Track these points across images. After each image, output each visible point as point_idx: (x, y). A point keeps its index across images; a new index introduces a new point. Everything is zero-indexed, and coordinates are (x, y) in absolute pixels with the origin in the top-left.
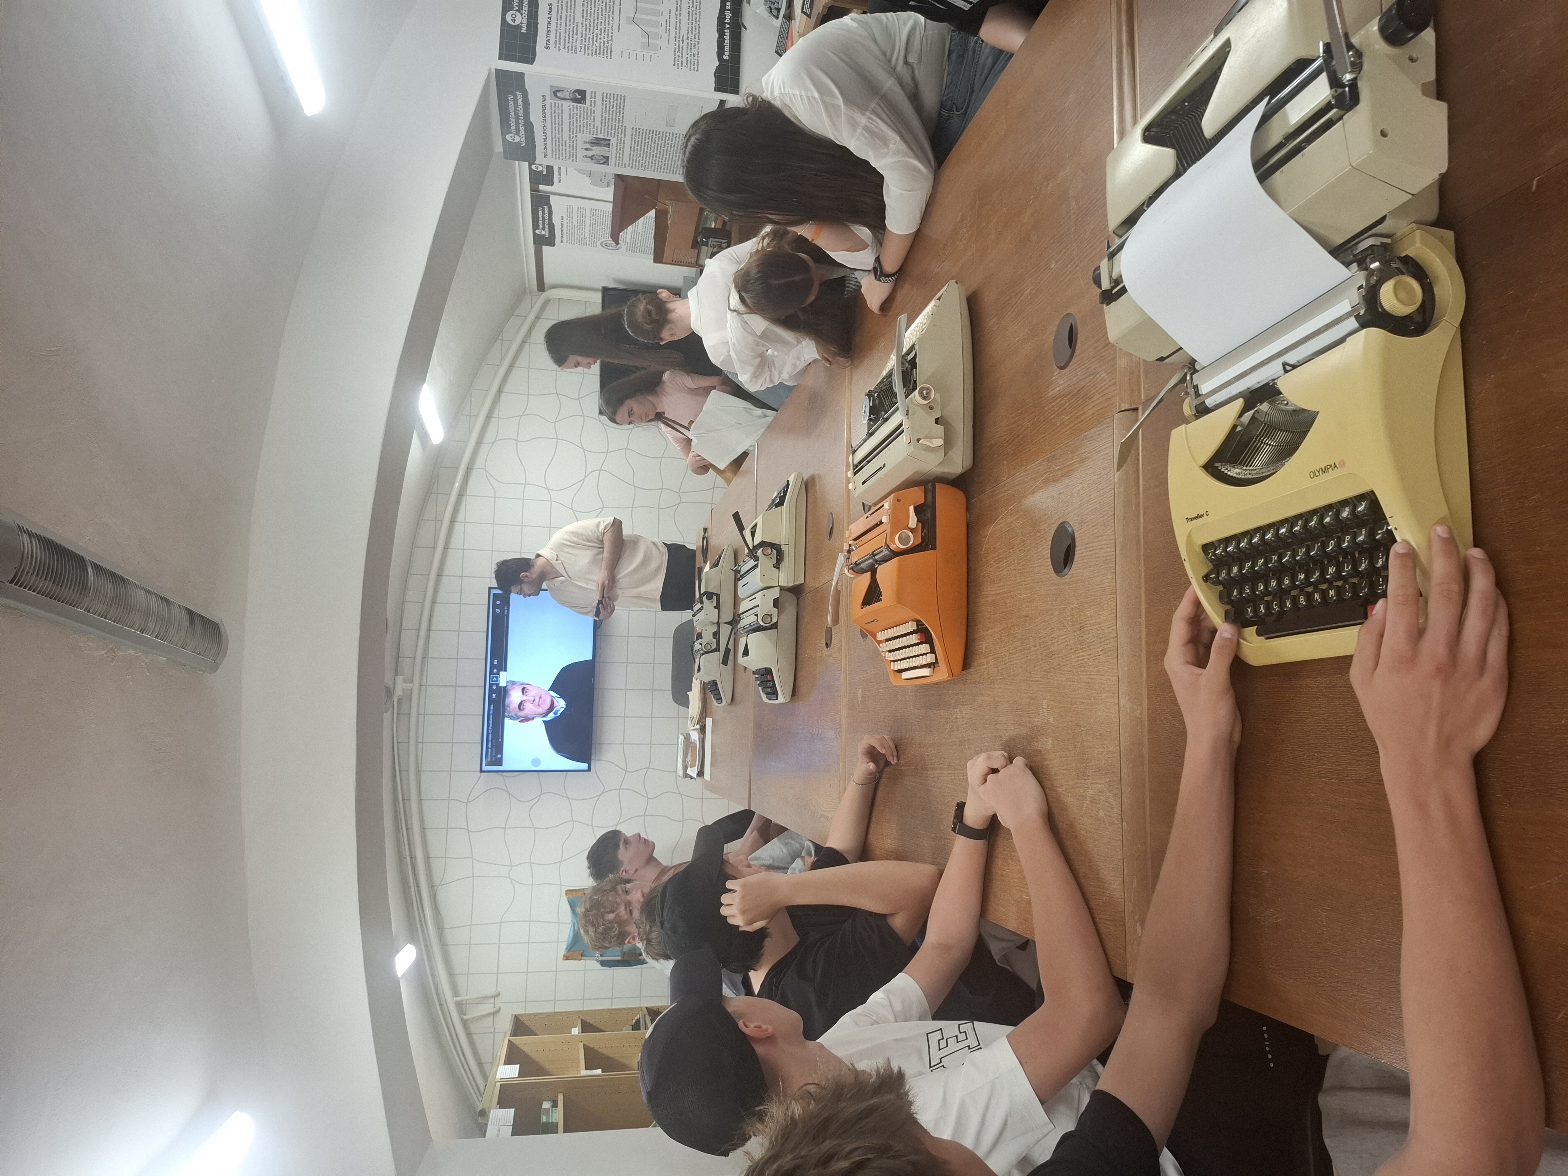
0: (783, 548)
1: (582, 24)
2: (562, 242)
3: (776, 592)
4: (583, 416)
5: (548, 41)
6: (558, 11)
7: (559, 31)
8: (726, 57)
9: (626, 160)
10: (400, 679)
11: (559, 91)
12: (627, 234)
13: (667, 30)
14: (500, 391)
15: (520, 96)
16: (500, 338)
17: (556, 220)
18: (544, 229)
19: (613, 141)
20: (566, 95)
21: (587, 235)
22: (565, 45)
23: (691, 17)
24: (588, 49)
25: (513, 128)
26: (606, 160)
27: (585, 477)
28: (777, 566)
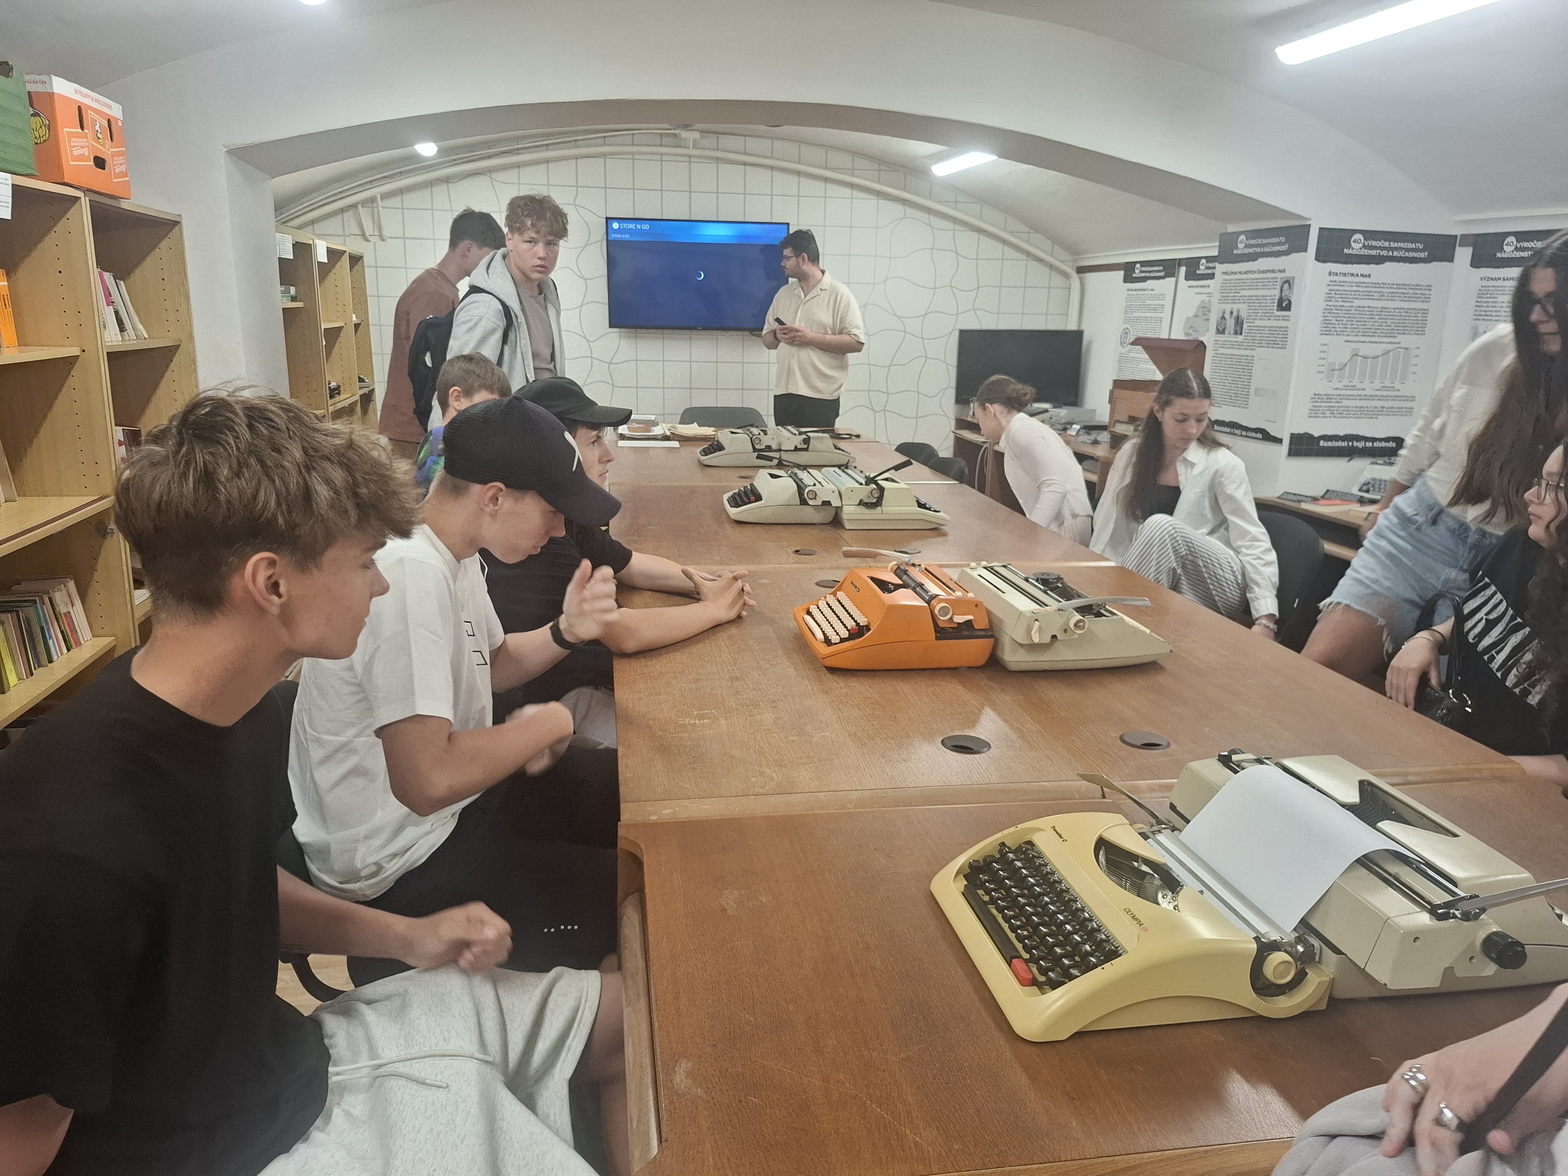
0: (879, 508)
1: (1352, 306)
2: (1128, 290)
3: (836, 503)
4: (957, 314)
5: (1337, 274)
6: (1364, 283)
7: (1345, 284)
8: (1322, 443)
9: (1221, 351)
10: (697, 135)
11: (1290, 285)
12: (1140, 354)
13: (1346, 387)
14: (980, 231)
15: (1284, 248)
16: (1032, 231)
17: (1150, 284)
18: (1142, 272)
19: (1240, 338)
20: (1286, 292)
21: (1135, 314)
22: (1333, 290)
23: (1358, 409)
24: (1329, 313)
25: (1252, 242)
26: (1221, 331)
27: (899, 317)
28: (861, 503)
